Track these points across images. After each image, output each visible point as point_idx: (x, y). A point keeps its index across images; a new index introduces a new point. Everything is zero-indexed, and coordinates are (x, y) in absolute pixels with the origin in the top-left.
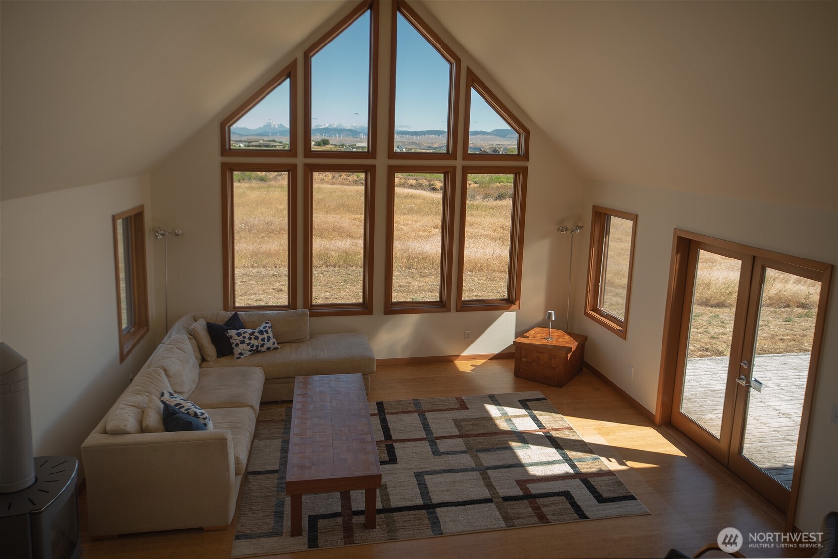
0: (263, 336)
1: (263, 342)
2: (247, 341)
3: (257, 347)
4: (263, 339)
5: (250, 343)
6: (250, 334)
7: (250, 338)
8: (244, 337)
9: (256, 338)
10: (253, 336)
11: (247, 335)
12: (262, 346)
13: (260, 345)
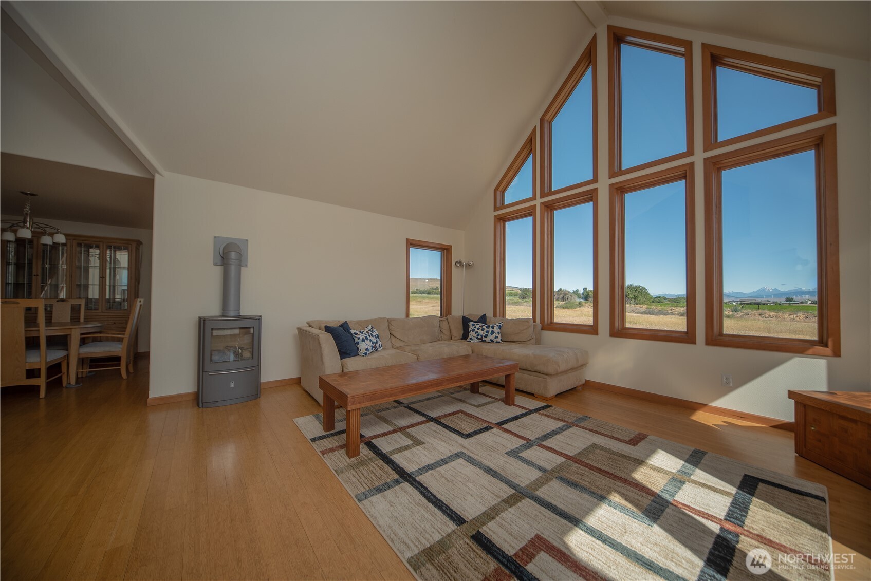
0: (488, 330)
1: (486, 334)
2: (476, 330)
3: (482, 336)
4: (488, 332)
5: (477, 332)
6: (480, 326)
7: (478, 329)
8: (475, 327)
9: (483, 330)
10: (481, 328)
11: (478, 327)
12: (486, 336)
13: (484, 335)
